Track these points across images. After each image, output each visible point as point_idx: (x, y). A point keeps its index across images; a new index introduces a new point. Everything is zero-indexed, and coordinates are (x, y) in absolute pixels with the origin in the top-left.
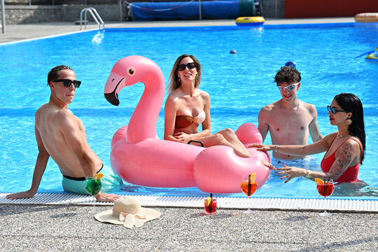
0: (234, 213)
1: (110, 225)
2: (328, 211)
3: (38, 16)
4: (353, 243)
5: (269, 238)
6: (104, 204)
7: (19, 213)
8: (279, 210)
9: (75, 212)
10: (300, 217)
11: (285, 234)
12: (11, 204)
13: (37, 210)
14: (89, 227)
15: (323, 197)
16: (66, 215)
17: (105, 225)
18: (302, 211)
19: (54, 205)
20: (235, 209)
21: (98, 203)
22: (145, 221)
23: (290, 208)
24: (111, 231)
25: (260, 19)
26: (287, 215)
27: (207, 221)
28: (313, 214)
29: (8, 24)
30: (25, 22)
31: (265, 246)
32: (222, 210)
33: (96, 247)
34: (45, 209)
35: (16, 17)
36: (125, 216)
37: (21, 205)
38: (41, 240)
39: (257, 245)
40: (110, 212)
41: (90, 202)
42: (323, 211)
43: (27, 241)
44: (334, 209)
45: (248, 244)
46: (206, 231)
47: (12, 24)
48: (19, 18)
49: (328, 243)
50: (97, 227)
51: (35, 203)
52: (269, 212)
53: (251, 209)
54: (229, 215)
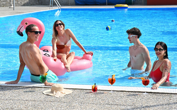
0: (105, 92)
1: (49, 96)
2: (147, 92)
3: (30, 2)
4: (155, 106)
5: (118, 103)
6: (48, 87)
7: (10, 90)
8: (125, 91)
9: (34, 90)
10: (134, 95)
11: (126, 101)
12: (7, 86)
13: (18, 89)
14: (40, 96)
15: (145, 86)
16: (30, 91)
17: (47, 96)
18: (135, 92)
19: (26, 87)
20: (106, 90)
21: (45, 87)
22: (65, 94)
23: (130, 91)
24: (49, 98)
25: (126, 6)
26: (128, 94)
27: (92, 95)
28: (140, 93)
29: (16, 6)
30: (24, 5)
31: (116, 106)
32: (100, 91)
33: (41, 105)
34: (22, 89)
35: (20, 3)
36: (56, 92)
37: (11, 86)
38: (19, 101)
39: (112, 106)
40: (50, 90)
41: (42, 86)
42: (144, 92)
43: (12, 102)
44: (150, 92)
45: (108, 105)
46: (91, 99)
47: (18, 6)
48: (22, 3)
49: (144, 106)
50: (43, 97)
51: (17, 86)
52: (121, 92)
53: (113, 91)
54: (103, 93)
